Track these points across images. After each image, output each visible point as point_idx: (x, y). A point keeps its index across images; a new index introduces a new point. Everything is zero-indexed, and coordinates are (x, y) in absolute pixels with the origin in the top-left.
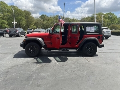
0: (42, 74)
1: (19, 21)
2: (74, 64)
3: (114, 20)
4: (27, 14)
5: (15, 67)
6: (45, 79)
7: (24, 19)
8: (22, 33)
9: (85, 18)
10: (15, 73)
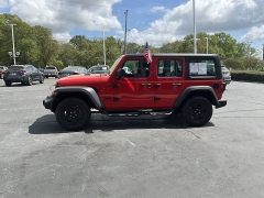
0: (104, 167)
1: (22, 48)
2: (167, 143)
3: (231, 48)
4: (42, 34)
5: (36, 153)
6: (112, 178)
7: (34, 43)
8: (34, 76)
9: (169, 44)
10: (41, 166)
